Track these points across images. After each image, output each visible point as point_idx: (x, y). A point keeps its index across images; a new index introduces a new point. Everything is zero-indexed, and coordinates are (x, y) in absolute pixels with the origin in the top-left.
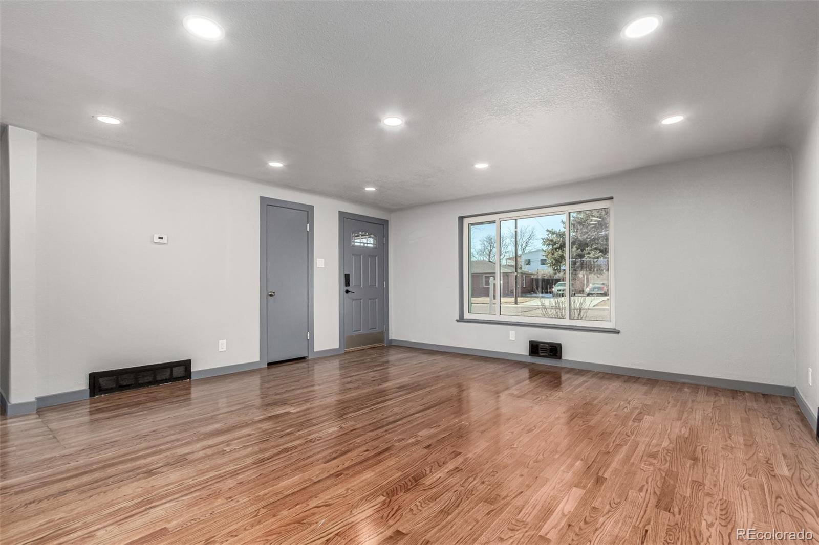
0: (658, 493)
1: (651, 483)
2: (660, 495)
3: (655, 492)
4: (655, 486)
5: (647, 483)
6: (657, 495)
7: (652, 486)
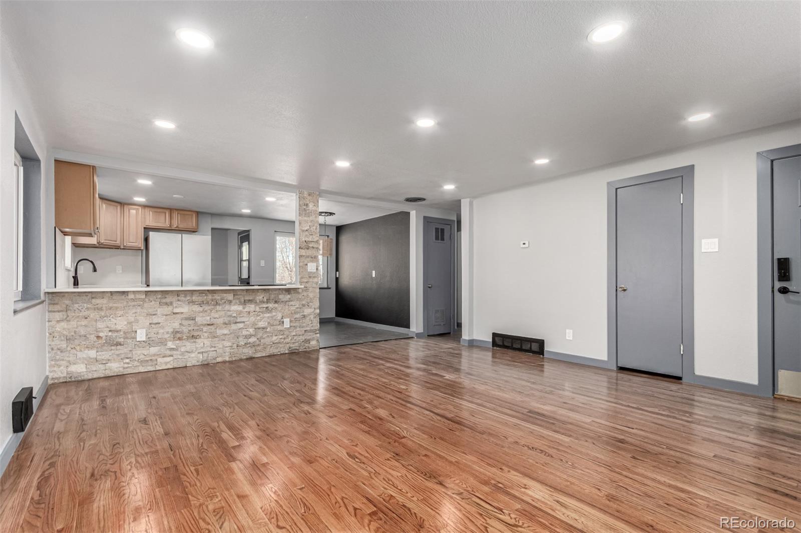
0: (182, 476)
1: (194, 481)
2: (179, 476)
3: (185, 475)
4: (189, 480)
5: (196, 478)
6: (182, 474)
7: (191, 479)
